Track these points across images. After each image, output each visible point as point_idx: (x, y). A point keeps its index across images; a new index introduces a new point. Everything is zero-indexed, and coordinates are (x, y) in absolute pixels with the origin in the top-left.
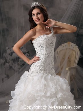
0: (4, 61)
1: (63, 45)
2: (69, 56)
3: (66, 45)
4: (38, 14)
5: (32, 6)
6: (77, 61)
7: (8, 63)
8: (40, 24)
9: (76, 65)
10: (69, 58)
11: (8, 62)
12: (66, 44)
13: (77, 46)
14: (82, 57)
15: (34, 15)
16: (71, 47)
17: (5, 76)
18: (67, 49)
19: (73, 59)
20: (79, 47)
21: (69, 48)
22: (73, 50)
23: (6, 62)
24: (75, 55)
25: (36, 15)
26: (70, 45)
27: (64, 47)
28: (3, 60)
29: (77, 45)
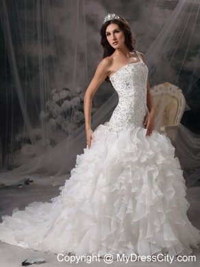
0: (48, 114)
1: (155, 87)
2: (166, 107)
3: (161, 88)
4: (115, 32)
5: (105, 21)
6: (180, 116)
7: (54, 118)
8: (119, 49)
9: (178, 123)
10: (165, 111)
11: (54, 116)
12: (161, 85)
13: (181, 91)
14: (189, 109)
15: (109, 34)
16: (169, 92)
17: (49, 142)
18: (162, 94)
19: (172, 112)
20: (184, 93)
21: (167, 94)
22: (174, 97)
23: (51, 116)
24: (176, 107)
25: (112, 34)
26: (169, 88)
27: (157, 91)
28: (45, 112)
29: (182, 89)
